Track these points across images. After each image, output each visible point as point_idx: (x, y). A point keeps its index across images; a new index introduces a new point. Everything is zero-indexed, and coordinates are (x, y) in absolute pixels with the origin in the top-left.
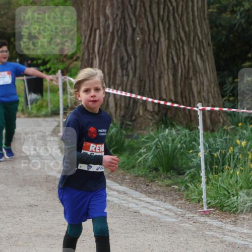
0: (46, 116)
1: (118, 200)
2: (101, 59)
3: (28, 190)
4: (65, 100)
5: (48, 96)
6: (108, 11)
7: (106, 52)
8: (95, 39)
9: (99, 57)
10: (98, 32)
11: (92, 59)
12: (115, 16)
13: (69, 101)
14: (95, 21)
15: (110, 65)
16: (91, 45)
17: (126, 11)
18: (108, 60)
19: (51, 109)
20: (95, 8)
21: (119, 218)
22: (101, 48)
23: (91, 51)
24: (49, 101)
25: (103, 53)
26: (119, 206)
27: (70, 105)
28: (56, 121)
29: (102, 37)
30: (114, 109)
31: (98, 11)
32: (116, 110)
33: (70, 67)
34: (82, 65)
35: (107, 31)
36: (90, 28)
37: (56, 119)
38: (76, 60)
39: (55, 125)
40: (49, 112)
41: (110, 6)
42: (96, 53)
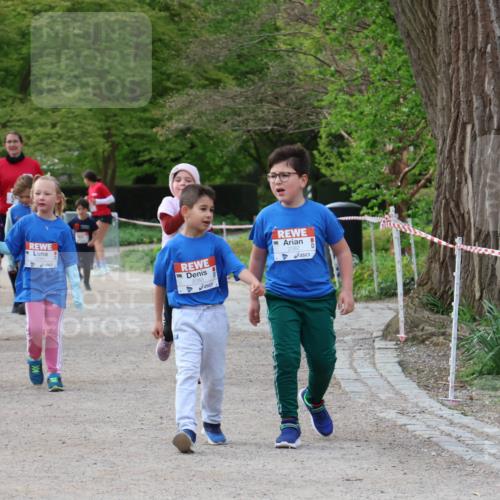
0: (369, 298)
2: (478, 184)
3: (342, 448)
4: (406, 267)
5: (373, 259)
6: (489, 88)
8: (463, 144)
9: (472, 180)
10: (469, 128)
11: (460, 183)
13: (414, 267)
14: (463, 106)
16: (456, 155)
19: (380, 284)
20: (462, 80)
22: (476, 161)
23: (457, 168)
24: (375, 269)
25: (480, 171)
27: (416, 278)
28: (390, 309)
29: (478, 139)
31: (468, 84)
33: (413, 200)
34: (438, 196)
35: (489, 128)
36: (452, 120)
37: (391, 305)
38: (425, 186)
39: (389, 316)
40: (376, 290)
41: (493, 76)
42: (467, 171)
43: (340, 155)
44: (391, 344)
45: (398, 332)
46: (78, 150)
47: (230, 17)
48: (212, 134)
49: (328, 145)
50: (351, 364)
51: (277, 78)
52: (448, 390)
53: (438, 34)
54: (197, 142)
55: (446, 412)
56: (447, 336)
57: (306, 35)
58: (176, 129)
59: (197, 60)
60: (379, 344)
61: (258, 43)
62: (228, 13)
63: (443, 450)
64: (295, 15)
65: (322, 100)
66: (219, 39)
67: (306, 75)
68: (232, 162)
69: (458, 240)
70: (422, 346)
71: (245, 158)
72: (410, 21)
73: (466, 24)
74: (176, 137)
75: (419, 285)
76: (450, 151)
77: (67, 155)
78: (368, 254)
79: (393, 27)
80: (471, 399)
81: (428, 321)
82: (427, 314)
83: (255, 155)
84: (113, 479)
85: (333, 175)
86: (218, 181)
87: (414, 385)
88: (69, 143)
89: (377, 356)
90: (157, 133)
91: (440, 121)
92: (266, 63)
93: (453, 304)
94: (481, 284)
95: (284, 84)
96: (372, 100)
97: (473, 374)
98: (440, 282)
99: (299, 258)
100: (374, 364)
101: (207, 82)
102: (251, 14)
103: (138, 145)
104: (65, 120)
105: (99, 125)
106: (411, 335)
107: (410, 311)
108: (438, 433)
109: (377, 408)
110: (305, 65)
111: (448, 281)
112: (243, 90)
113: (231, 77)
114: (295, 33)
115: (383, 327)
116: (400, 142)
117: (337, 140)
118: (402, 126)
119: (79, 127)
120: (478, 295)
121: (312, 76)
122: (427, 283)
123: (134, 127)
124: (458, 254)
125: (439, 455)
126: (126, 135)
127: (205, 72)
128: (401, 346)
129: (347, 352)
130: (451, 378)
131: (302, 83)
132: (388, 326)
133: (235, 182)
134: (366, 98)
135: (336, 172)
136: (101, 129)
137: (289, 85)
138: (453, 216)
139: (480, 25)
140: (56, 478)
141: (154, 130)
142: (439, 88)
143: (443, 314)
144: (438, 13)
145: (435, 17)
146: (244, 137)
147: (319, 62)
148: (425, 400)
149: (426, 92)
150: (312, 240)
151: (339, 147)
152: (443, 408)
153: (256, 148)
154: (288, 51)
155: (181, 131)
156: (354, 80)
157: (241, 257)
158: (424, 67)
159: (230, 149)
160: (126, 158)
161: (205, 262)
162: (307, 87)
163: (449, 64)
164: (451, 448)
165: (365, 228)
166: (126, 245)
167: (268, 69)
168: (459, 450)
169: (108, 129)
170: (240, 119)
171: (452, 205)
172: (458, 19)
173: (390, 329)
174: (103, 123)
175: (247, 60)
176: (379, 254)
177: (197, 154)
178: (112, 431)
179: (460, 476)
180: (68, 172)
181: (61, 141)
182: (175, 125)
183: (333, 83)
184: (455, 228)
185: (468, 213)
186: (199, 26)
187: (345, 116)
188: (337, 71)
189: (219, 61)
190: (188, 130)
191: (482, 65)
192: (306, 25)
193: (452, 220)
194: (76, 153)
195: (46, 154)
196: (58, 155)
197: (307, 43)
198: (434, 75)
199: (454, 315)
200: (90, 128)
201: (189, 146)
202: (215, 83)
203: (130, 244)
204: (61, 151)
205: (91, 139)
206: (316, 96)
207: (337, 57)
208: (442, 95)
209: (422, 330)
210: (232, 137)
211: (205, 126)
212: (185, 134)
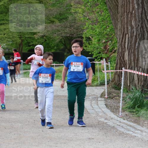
0: (97, 86)
1: (141, 136)
2: (130, 52)
3: (88, 130)
4: (108, 76)
5: (98, 74)
6: (133, 23)
7: (132, 48)
9: (128, 51)
10: (127, 35)
11: (124, 52)
12: (137, 26)
13: (110, 76)
14: (126, 29)
15: (135, 55)
16: (123, 43)
17: (144, 23)
18: (133, 52)
19: (100, 81)
20: (125, 21)
21: (142, 146)
22: (129, 45)
23: (123, 47)
24: (99, 77)
25: (130, 48)
26: (142, 139)
27: (111, 79)
28: (103, 89)
29: (130, 39)
30: (137, 81)
31: (127, 22)
32: (139, 82)
33: (110, 57)
34: (118, 55)
35: (133, 35)
36: (122, 33)
37: (103, 88)
38: (114, 53)
39: (102, 91)
40: (99, 83)
41: (135, 20)
42: (126, 48)
43: (89, 43)
44: (103, 99)
45: (105, 95)
46: (11, 42)
47: (57, 2)
48: (52, 37)
49: (85, 41)
50: (91, 105)
51: (71, 20)
52: (119, 112)
53: (119, 8)
54: (47, 39)
55: (119, 119)
56: (119, 96)
57: (80, 8)
58: (41, 36)
59: (47, 15)
60: (99, 99)
61: (66, 10)
62: (57, 1)
63: (118, 130)
64: (77, 2)
65: (84, 27)
66: (54, 9)
67: (80, 20)
68: (57, 45)
69: (123, 68)
70: (112, 99)
71: (61, 44)
72: (111, 4)
73: (127, 5)
74: (41, 38)
75: (112, 82)
76: (121, 42)
77: (8, 43)
78: (97, 73)
79: (106, 5)
80: (126, 115)
81: (114, 92)
82: (114, 90)
83: (64, 43)
84: (20, 139)
85: (87, 49)
86: (53, 51)
87: (110, 111)
88: (9, 40)
89: (99, 102)
90: (35, 37)
91: (119, 33)
92: (68, 16)
93: (121, 87)
94: (130, 81)
95: (73, 22)
96: (99, 27)
97: (127, 108)
98: (118, 81)
99: (78, 71)
100: (98, 105)
101: (50, 22)
102: (64, 1)
103: (29, 40)
104: (8, 33)
105: (18, 34)
106: (109, 96)
107: (109, 89)
108: (116, 125)
109: (99, 118)
110: (79, 17)
111: (120, 80)
112: (61, 24)
113: (58, 20)
114: (76, 7)
115: (101, 94)
116: (107, 39)
117: (88, 39)
118: (108, 35)
119: (12, 35)
120: (129, 85)
121: (81, 20)
122: (114, 81)
123: (28, 35)
124: (123, 72)
125: (116, 131)
126: (26, 37)
127: (50, 19)
128: (106, 99)
129: (90, 101)
130: (120, 109)
131: (78, 22)
132: (102, 94)
133: (58, 51)
134: (97, 26)
135: (88, 48)
136: (18, 35)
137: (74, 22)
138: (122, 62)
139: (131, 5)
140: (3, 138)
141: (34, 36)
142: (119, 24)
143: (118, 90)
144: (119, 2)
145: (118, 2)
146: (61, 38)
147: (83, 16)
148: (112, 115)
149: (115, 25)
150: (82, 66)
151: (89, 41)
152: (118, 118)
153: (64, 41)
154: (74, 13)
155: (42, 36)
156: (94, 21)
157: (59, 73)
158: (114, 17)
159: (57, 41)
160: (26, 44)
161: (48, 75)
162: (80, 23)
163: (122, 16)
164: (120, 129)
165: (96, 65)
166: (25, 70)
167: (68, 18)
168: (122, 130)
169: (20, 35)
170: (60, 32)
171: (122, 58)
172: (125, 3)
173: (103, 95)
174: (19, 34)
175: (62, 15)
176: (100, 73)
177: (47, 43)
178: (20, 125)
179: (123, 137)
180: (9, 48)
181: (6, 39)
182: (40, 35)
183: (87, 22)
184: (122, 65)
185: (126, 60)
186: (48, 5)
187: (91, 32)
188: (89, 18)
189: (54, 16)
190: (44, 36)
191: (131, 17)
192: (80, 5)
193: (122, 63)
194: (11, 43)
195: (2, 43)
196: (6, 43)
197: (80, 10)
198: (117, 20)
199: (122, 90)
200: (15, 35)
201: (44, 40)
202: (53, 22)
203: (26, 70)
204: (6, 42)
205: (15, 39)
206: (82, 26)
207: (89, 14)
208: (119, 26)
209: (112, 95)
210: (57, 38)
211: (49, 35)
212: (43, 37)
